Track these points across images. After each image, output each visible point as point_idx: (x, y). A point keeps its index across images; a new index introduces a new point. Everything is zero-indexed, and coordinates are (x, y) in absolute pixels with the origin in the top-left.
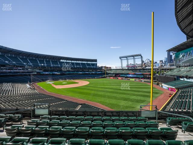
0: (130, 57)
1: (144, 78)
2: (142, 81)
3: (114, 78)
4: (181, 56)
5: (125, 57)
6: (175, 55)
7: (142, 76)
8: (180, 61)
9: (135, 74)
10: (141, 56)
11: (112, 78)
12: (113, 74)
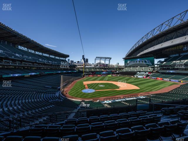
0: (103, 58)
1: (113, 74)
2: (117, 76)
3: (93, 76)
4: (129, 62)
5: (99, 58)
6: (124, 61)
7: (111, 73)
8: (128, 64)
9: (107, 72)
10: (111, 59)
11: (90, 76)
12: (89, 72)
